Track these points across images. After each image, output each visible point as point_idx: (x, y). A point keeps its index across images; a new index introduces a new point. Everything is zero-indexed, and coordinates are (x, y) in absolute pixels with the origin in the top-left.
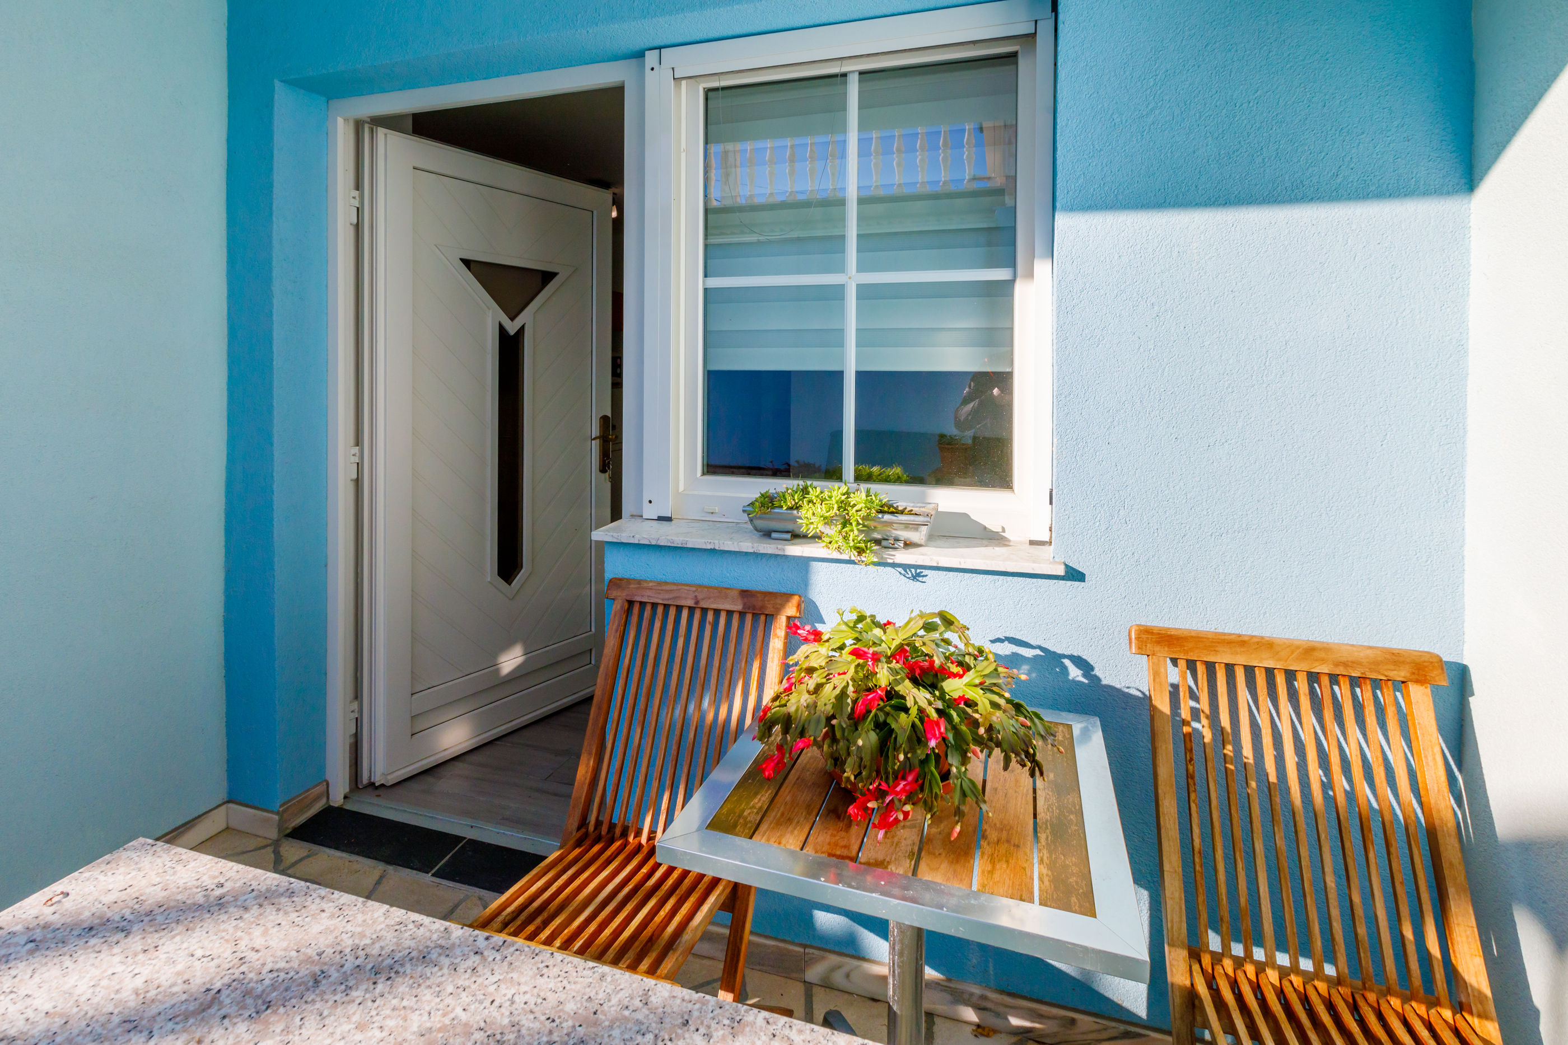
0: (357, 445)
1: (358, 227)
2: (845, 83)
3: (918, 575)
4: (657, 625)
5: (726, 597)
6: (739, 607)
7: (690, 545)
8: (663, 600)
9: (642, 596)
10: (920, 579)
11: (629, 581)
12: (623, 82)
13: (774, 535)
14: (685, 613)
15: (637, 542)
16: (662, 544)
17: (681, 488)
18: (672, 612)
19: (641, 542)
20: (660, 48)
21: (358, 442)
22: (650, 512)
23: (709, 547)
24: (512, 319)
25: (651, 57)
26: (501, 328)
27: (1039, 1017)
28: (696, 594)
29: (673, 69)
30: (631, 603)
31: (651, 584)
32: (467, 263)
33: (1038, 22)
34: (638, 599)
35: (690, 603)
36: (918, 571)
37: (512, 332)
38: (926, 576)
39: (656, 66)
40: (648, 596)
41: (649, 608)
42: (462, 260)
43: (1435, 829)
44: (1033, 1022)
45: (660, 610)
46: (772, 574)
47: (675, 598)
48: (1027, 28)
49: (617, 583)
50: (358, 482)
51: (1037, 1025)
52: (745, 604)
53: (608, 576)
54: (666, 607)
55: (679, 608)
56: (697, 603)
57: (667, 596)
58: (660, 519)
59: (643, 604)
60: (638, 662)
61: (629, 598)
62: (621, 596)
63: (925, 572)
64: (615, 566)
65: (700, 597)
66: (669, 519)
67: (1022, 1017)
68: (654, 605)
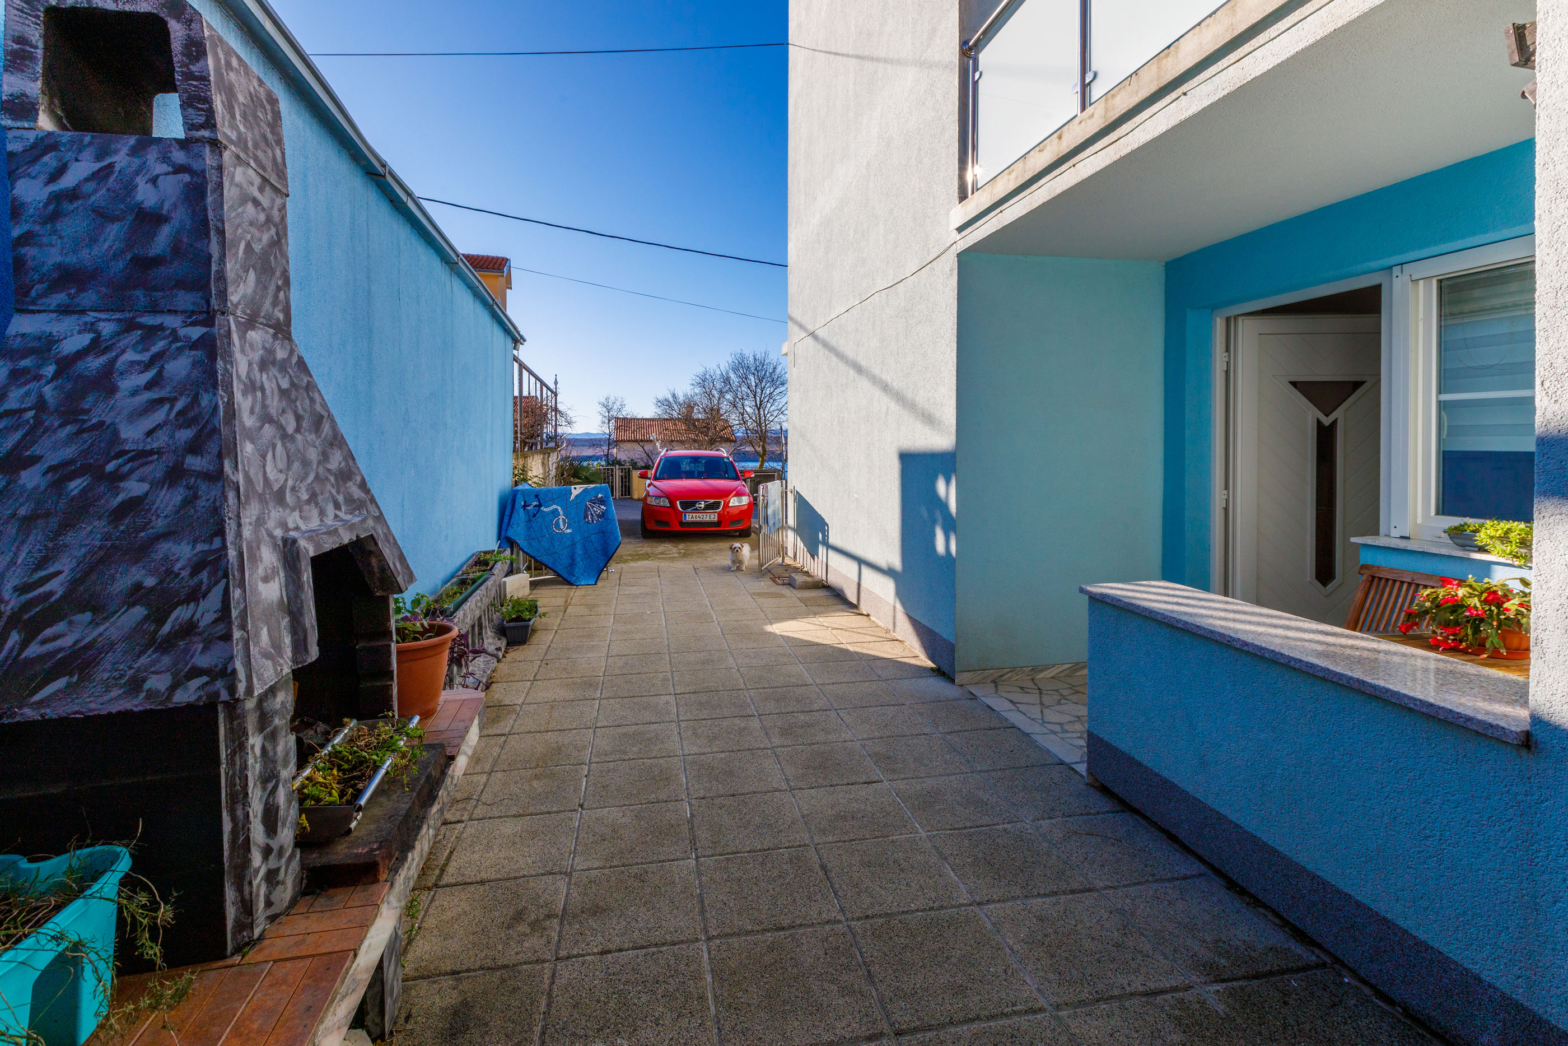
0: (1226, 489)
1: (1227, 373)
4: (1387, 590)
5: (1432, 579)
8: (1393, 577)
9: (1380, 574)
11: (1373, 566)
12: (1380, 284)
13: (1464, 547)
14: (1405, 586)
15: (1385, 547)
16: (1401, 549)
17: (1419, 521)
18: (1398, 584)
19: (1388, 547)
20: (1402, 264)
21: (1227, 488)
22: (1395, 533)
23: (1421, 550)
24: (1327, 415)
25: (1396, 271)
26: (1319, 422)
28: (1413, 575)
29: (1410, 275)
30: (1373, 577)
31: (1386, 569)
32: (1294, 384)
34: (1377, 575)
35: (1409, 580)
37: (1327, 424)
39: (1399, 274)
40: (1383, 574)
41: (1384, 581)
42: (1291, 382)
45: (1390, 582)
47: (1400, 576)
49: (1365, 567)
50: (1226, 510)
53: (1361, 563)
54: (1394, 581)
55: (1402, 583)
56: (1413, 581)
57: (1396, 576)
58: (1402, 537)
59: (1380, 579)
60: (1374, 606)
61: (1372, 575)
62: (1367, 573)
64: (1366, 558)
65: (1415, 578)
66: (1408, 538)
68: (1387, 580)
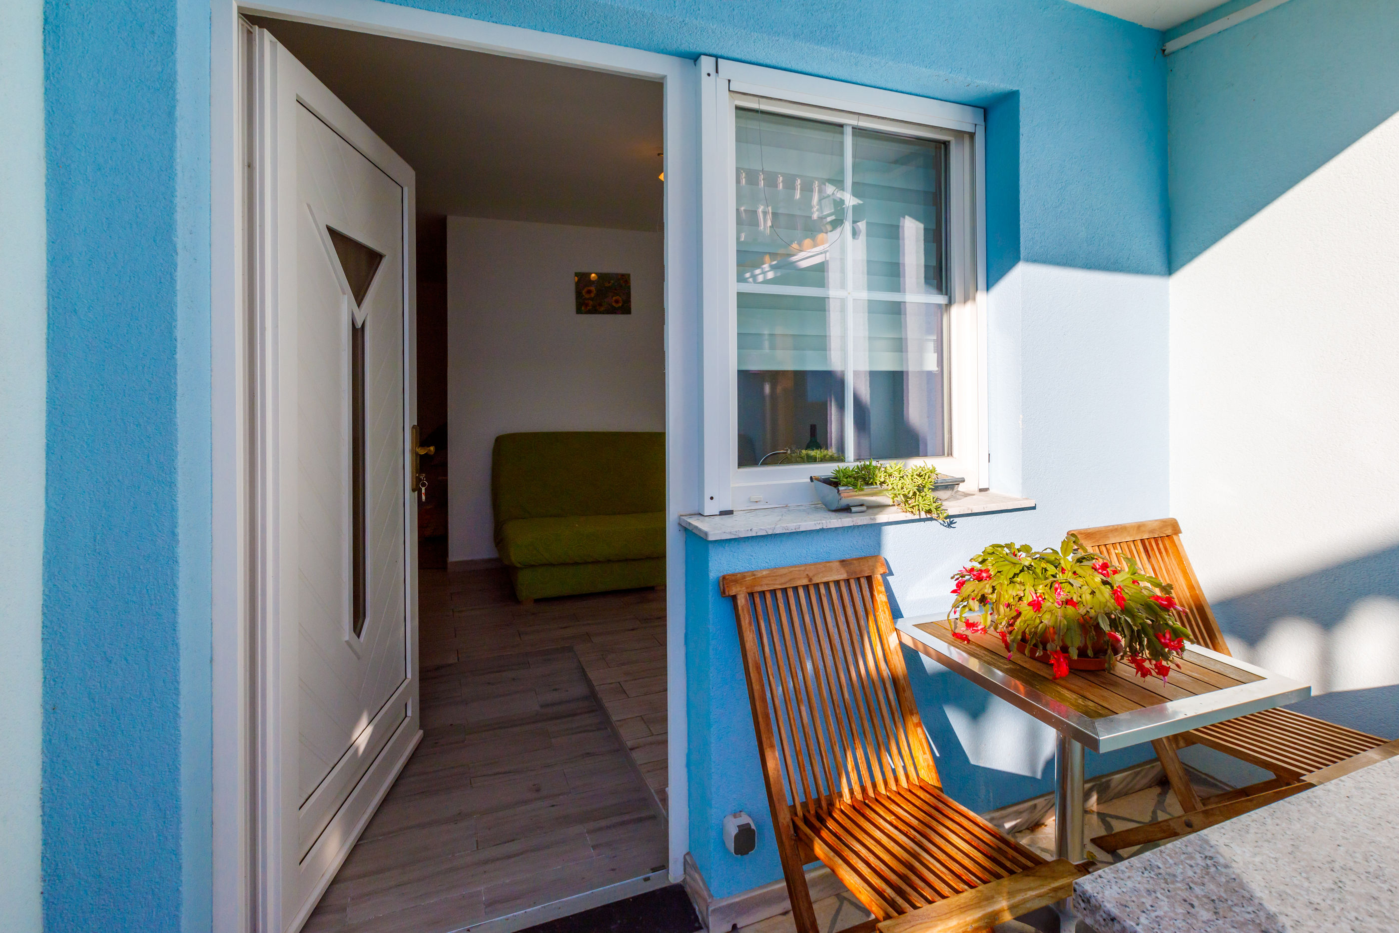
2: (842, 133)
3: (951, 523)
4: (783, 608)
5: (834, 569)
6: (844, 576)
7: (801, 529)
8: (781, 584)
9: (762, 585)
10: (952, 525)
11: (743, 575)
12: (664, 77)
13: (854, 509)
14: (801, 592)
15: (754, 534)
16: (778, 532)
18: (791, 594)
19: (758, 534)
20: (718, 57)
23: (818, 527)
25: (707, 63)
26: (353, 319)
27: (1018, 814)
28: (807, 573)
29: (729, 81)
30: (751, 595)
31: (764, 573)
32: (331, 233)
33: (977, 126)
34: (758, 589)
35: (805, 582)
36: (951, 520)
37: (359, 324)
38: (956, 522)
39: (713, 72)
40: (767, 584)
41: (769, 595)
42: (328, 227)
43: (1203, 607)
44: (1016, 820)
46: (855, 543)
47: (790, 580)
48: (969, 128)
49: (733, 579)
51: (1018, 821)
52: (847, 572)
54: (784, 590)
55: (795, 589)
56: (810, 580)
57: (783, 581)
58: (723, 513)
59: (763, 593)
61: (749, 591)
62: (743, 590)
63: (956, 520)
64: (719, 565)
65: (811, 574)
66: (730, 512)
67: (1012, 820)
68: (773, 592)
